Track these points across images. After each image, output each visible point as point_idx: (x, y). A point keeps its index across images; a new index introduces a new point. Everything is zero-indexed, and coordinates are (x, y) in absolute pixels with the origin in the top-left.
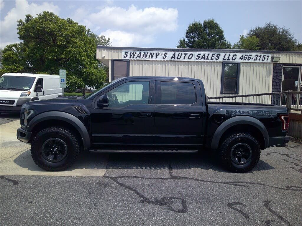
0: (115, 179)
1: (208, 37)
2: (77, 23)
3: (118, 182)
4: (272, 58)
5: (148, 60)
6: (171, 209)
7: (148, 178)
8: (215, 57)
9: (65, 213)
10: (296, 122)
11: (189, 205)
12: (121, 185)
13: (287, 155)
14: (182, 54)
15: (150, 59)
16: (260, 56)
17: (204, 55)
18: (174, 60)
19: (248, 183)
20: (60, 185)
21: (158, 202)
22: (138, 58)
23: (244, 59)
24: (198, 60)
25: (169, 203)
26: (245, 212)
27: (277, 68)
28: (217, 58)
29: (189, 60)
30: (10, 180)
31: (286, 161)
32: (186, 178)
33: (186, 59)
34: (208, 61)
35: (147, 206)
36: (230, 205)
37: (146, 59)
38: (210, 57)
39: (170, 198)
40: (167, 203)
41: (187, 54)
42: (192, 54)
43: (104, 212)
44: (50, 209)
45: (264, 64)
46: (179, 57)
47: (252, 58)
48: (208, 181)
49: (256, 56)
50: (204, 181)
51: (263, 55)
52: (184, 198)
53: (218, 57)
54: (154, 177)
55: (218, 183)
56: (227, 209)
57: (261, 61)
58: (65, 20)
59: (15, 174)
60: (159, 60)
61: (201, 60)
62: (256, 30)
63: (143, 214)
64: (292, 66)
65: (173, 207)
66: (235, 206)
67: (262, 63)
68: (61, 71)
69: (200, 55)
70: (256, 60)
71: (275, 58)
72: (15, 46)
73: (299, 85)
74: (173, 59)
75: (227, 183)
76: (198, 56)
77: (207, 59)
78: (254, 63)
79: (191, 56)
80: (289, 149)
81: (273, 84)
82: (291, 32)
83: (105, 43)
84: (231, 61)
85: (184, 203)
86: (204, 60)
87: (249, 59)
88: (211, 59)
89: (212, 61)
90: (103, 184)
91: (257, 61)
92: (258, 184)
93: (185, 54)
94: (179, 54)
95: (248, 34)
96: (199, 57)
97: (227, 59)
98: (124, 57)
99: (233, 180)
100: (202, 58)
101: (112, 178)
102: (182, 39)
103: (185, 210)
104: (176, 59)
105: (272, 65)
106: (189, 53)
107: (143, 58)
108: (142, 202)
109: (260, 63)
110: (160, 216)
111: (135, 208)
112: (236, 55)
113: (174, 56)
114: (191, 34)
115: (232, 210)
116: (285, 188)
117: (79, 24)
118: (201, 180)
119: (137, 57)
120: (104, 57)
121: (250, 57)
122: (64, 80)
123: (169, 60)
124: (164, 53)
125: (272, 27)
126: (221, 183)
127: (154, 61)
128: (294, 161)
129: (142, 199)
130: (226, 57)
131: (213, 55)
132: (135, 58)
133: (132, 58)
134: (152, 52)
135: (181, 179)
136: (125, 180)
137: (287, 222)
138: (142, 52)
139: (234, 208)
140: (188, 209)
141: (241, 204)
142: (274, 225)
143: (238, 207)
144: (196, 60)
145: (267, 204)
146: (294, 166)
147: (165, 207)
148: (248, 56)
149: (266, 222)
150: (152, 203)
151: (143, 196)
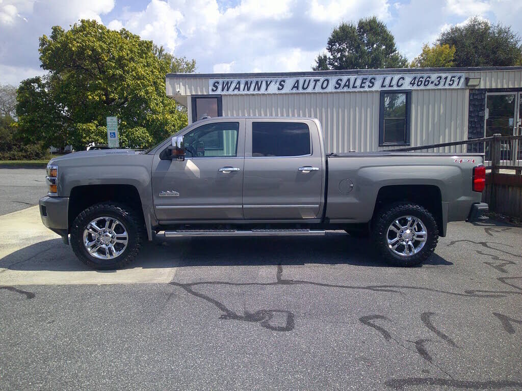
0: (187, 287)
1: (368, 49)
2: (138, 37)
3: (190, 291)
4: (467, 80)
5: (253, 95)
6: (269, 327)
7: (239, 284)
8: (368, 82)
9: (102, 335)
10: (508, 189)
11: (298, 321)
12: (196, 294)
13: (484, 244)
14: (310, 80)
15: (256, 92)
16: (446, 78)
17: (349, 80)
18: (297, 91)
19: (403, 287)
20: (99, 297)
21: (249, 317)
22: (236, 92)
23: (418, 83)
24: (338, 90)
25: (267, 318)
26: (386, 328)
27: (477, 98)
28: (371, 85)
29: (322, 91)
30: (22, 292)
31: (479, 252)
32: (302, 282)
33: (318, 89)
34: (356, 90)
35: (231, 324)
36: (364, 320)
38: (358, 83)
39: (270, 311)
40: (263, 318)
41: (319, 80)
42: (328, 81)
43: (163, 332)
44: (79, 331)
45: (453, 91)
46: (305, 86)
47: (432, 83)
48: (337, 286)
49: (437, 78)
50: (331, 286)
51: (449, 75)
52: (293, 311)
53: (373, 84)
54: (250, 281)
55: (353, 288)
56: (359, 325)
57: (447, 87)
58: (117, 32)
59: (31, 284)
60: (272, 92)
61: (343, 90)
62: (452, 32)
64: (503, 92)
65: (272, 324)
66: (371, 321)
67: (449, 89)
68: (109, 119)
69: (341, 80)
71: (471, 80)
72: (37, 80)
73: (515, 126)
74: (295, 91)
75: (369, 288)
76: (337, 83)
77: (354, 87)
78: (435, 89)
79: (326, 83)
80: (491, 235)
81: (470, 125)
82: (513, 31)
83: (188, 68)
84: (395, 88)
85: (291, 318)
86: (349, 90)
87: (426, 83)
88: (361, 87)
89: (362, 90)
90: (167, 295)
91: (440, 87)
92: (420, 288)
93: (316, 81)
94: (305, 81)
95: (438, 40)
96: (340, 85)
97: (387, 86)
98: (213, 90)
99: (379, 284)
100: (345, 86)
101: (182, 286)
102: (322, 55)
103: (290, 327)
104: (301, 90)
105: (467, 92)
106: (322, 78)
107: (244, 90)
108: (223, 317)
109: (446, 89)
110: (248, 336)
111: (212, 326)
112: (403, 78)
113: (296, 85)
114: (338, 45)
115: (366, 326)
116: (464, 293)
117: (141, 39)
118: (325, 285)
119: (233, 90)
120: (179, 91)
121: (428, 81)
122: (114, 133)
123: (288, 92)
124: (280, 79)
125: (479, 24)
126: (359, 288)
127: (263, 95)
128: (493, 252)
129: (225, 313)
130: (387, 82)
131: (363, 79)
132: (230, 92)
133: (225, 92)
134: (259, 79)
135: (294, 284)
136: (203, 287)
137: (451, 342)
138: (243, 81)
139: (369, 324)
140: (295, 326)
141: (382, 317)
142: (428, 347)
143: (378, 322)
144: (334, 90)
145: (426, 318)
146: (491, 261)
147: (258, 324)
148: (423, 80)
149: (417, 343)
150: (240, 318)
151: (227, 309)
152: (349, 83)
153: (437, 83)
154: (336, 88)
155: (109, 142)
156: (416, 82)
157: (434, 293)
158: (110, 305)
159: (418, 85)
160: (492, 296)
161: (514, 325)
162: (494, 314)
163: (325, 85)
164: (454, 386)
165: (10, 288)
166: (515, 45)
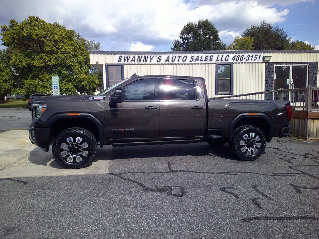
0: (118, 175)
1: (203, 38)
2: (65, 28)
3: (122, 178)
4: (264, 57)
5: (143, 64)
6: (171, 195)
7: (149, 173)
8: (209, 58)
11: (186, 191)
12: (125, 179)
13: (278, 149)
14: (176, 56)
16: (252, 56)
17: (198, 57)
18: (169, 63)
19: (239, 172)
20: (68, 182)
21: (159, 190)
22: (133, 62)
24: (193, 62)
25: (169, 190)
26: (235, 193)
27: (269, 67)
29: (183, 63)
30: (19, 181)
31: (276, 153)
32: (184, 171)
33: (181, 62)
34: (202, 62)
35: (149, 194)
36: (223, 189)
37: (140, 63)
38: (203, 59)
39: (170, 186)
40: (167, 190)
41: (181, 56)
42: (186, 57)
43: (112, 200)
44: (63, 201)
45: (256, 64)
46: (173, 60)
47: (245, 59)
48: (203, 173)
49: (248, 56)
50: (200, 172)
51: (254, 54)
52: (182, 186)
53: (212, 59)
54: (154, 171)
55: (213, 173)
56: (220, 191)
57: (253, 61)
58: (52, 24)
59: (23, 176)
60: (154, 63)
61: (194, 62)
62: (251, 29)
63: (147, 199)
65: (173, 193)
66: (227, 190)
67: (254, 63)
68: (53, 77)
69: (194, 57)
70: (248, 60)
71: (266, 58)
73: (290, 83)
74: (167, 62)
75: (221, 173)
76: (192, 58)
77: (201, 61)
78: (246, 63)
80: (280, 144)
81: (266, 83)
82: (285, 30)
83: (96, 47)
84: (224, 61)
85: (182, 190)
86: (198, 62)
87: (241, 59)
88: (205, 61)
89: (206, 62)
90: (108, 180)
92: (248, 172)
93: (179, 57)
94: (173, 56)
95: (244, 33)
96: (193, 59)
97: (220, 60)
98: (118, 61)
99: (226, 171)
100: (196, 60)
101: (115, 175)
102: (177, 40)
103: (183, 194)
104: (171, 62)
105: (264, 64)
106: (183, 55)
107: (137, 61)
108: (144, 191)
109: (252, 63)
110: (162, 200)
111: (139, 195)
112: (229, 56)
113: (168, 59)
114: (186, 35)
115: (224, 192)
116: (273, 175)
117: (67, 29)
118: (197, 172)
119: (131, 61)
120: (98, 62)
121: (243, 58)
122: (57, 87)
123: (163, 63)
124: (158, 56)
125: (266, 25)
126: (216, 173)
127: (149, 64)
128: (284, 153)
129: (145, 188)
130: (220, 58)
131: (206, 56)
132: (129, 62)
133: (126, 62)
134: (146, 55)
135: (179, 172)
136: (128, 175)
137: (270, 199)
138: (136, 56)
139: (226, 192)
140: (186, 194)
141: (232, 188)
142: (259, 201)
143: (230, 190)
144: (190, 62)
145: (255, 187)
146: (283, 157)
147: (165, 193)
148: (240, 57)
149: (253, 200)
150: (154, 191)
151: (145, 186)
152: (198, 58)
153: (247, 59)
154: (191, 61)
155: (53, 92)
156: (236, 59)
157: (256, 175)
158: (76, 186)
159: (237, 60)
160: (287, 176)
161: (300, 189)
162: (290, 184)
163: (184, 59)
164: (276, 220)
165: (11, 179)
166: (286, 38)
